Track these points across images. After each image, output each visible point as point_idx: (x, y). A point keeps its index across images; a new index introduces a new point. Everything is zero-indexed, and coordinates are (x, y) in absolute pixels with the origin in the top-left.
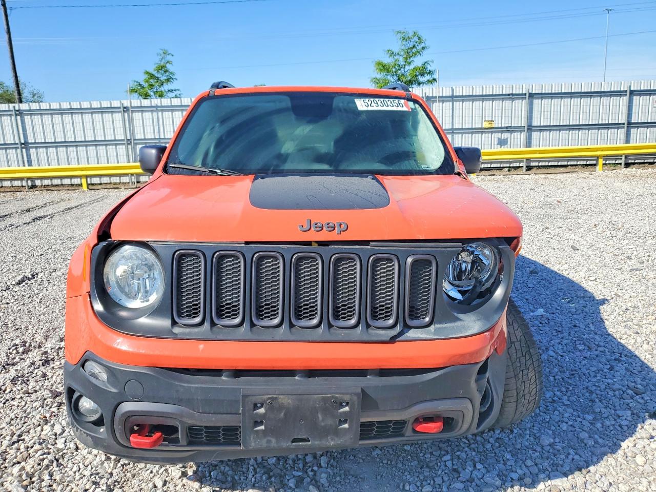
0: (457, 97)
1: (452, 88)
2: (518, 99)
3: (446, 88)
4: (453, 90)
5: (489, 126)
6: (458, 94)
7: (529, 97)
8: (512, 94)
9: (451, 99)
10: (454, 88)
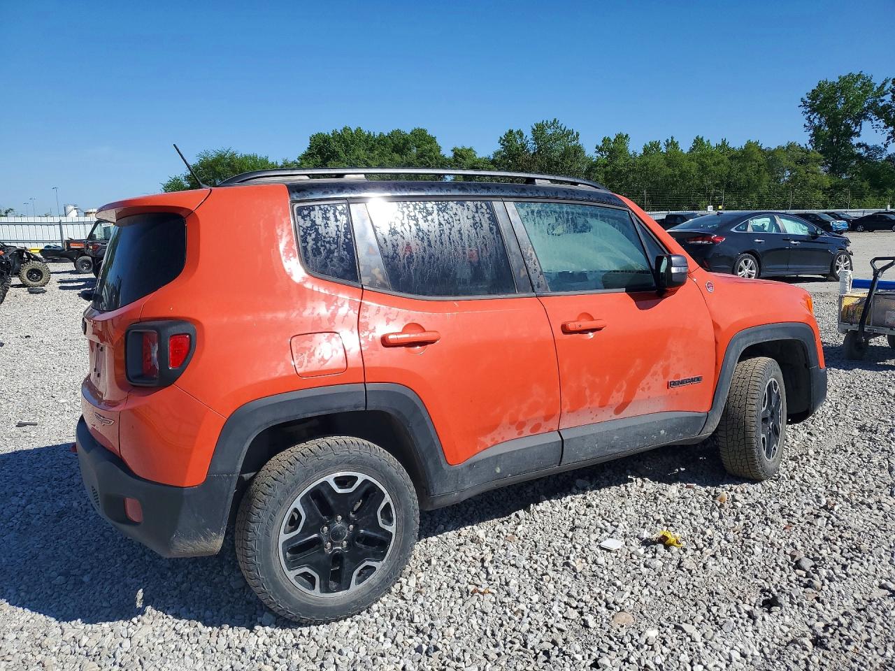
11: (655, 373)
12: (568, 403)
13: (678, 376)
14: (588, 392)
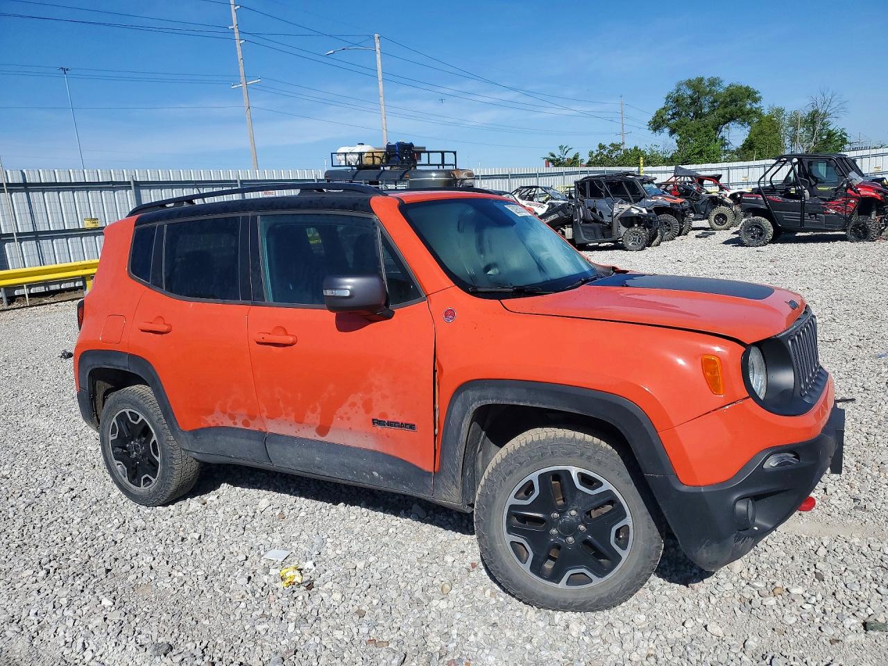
0: (31, 184)
1: (21, 171)
2: (122, 188)
3: (11, 171)
4: (23, 175)
5: (93, 226)
6: (32, 181)
7: (135, 185)
8: (112, 182)
9: (23, 188)
10: (24, 171)
11: (353, 405)
12: (265, 409)
13: (384, 415)
14: (281, 405)
